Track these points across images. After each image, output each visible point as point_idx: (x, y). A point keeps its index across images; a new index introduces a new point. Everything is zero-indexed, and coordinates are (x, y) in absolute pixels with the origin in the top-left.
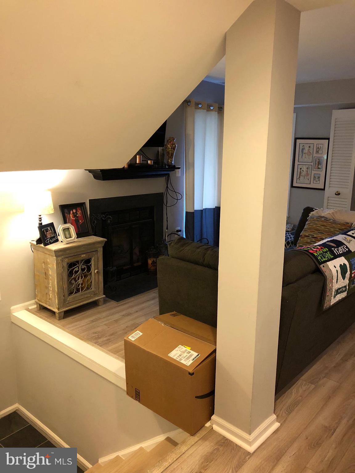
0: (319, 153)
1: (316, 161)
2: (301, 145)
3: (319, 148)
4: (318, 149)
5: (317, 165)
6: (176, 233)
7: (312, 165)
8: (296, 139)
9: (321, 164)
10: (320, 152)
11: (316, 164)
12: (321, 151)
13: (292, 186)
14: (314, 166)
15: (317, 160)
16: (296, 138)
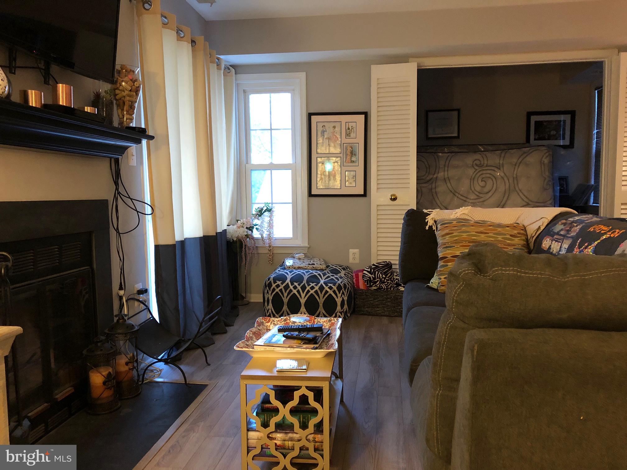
0: (350, 136)
1: (347, 149)
2: (320, 125)
3: (350, 128)
4: (349, 131)
5: (349, 157)
6: (136, 297)
7: (341, 157)
8: (310, 115)
9: (355, 155)
10: (352, 135)
11: (347, 155)
12: (354, 133)
13: (310, 195)
14: (344, 158)
15: (349, 149)
16: (309, 113)
